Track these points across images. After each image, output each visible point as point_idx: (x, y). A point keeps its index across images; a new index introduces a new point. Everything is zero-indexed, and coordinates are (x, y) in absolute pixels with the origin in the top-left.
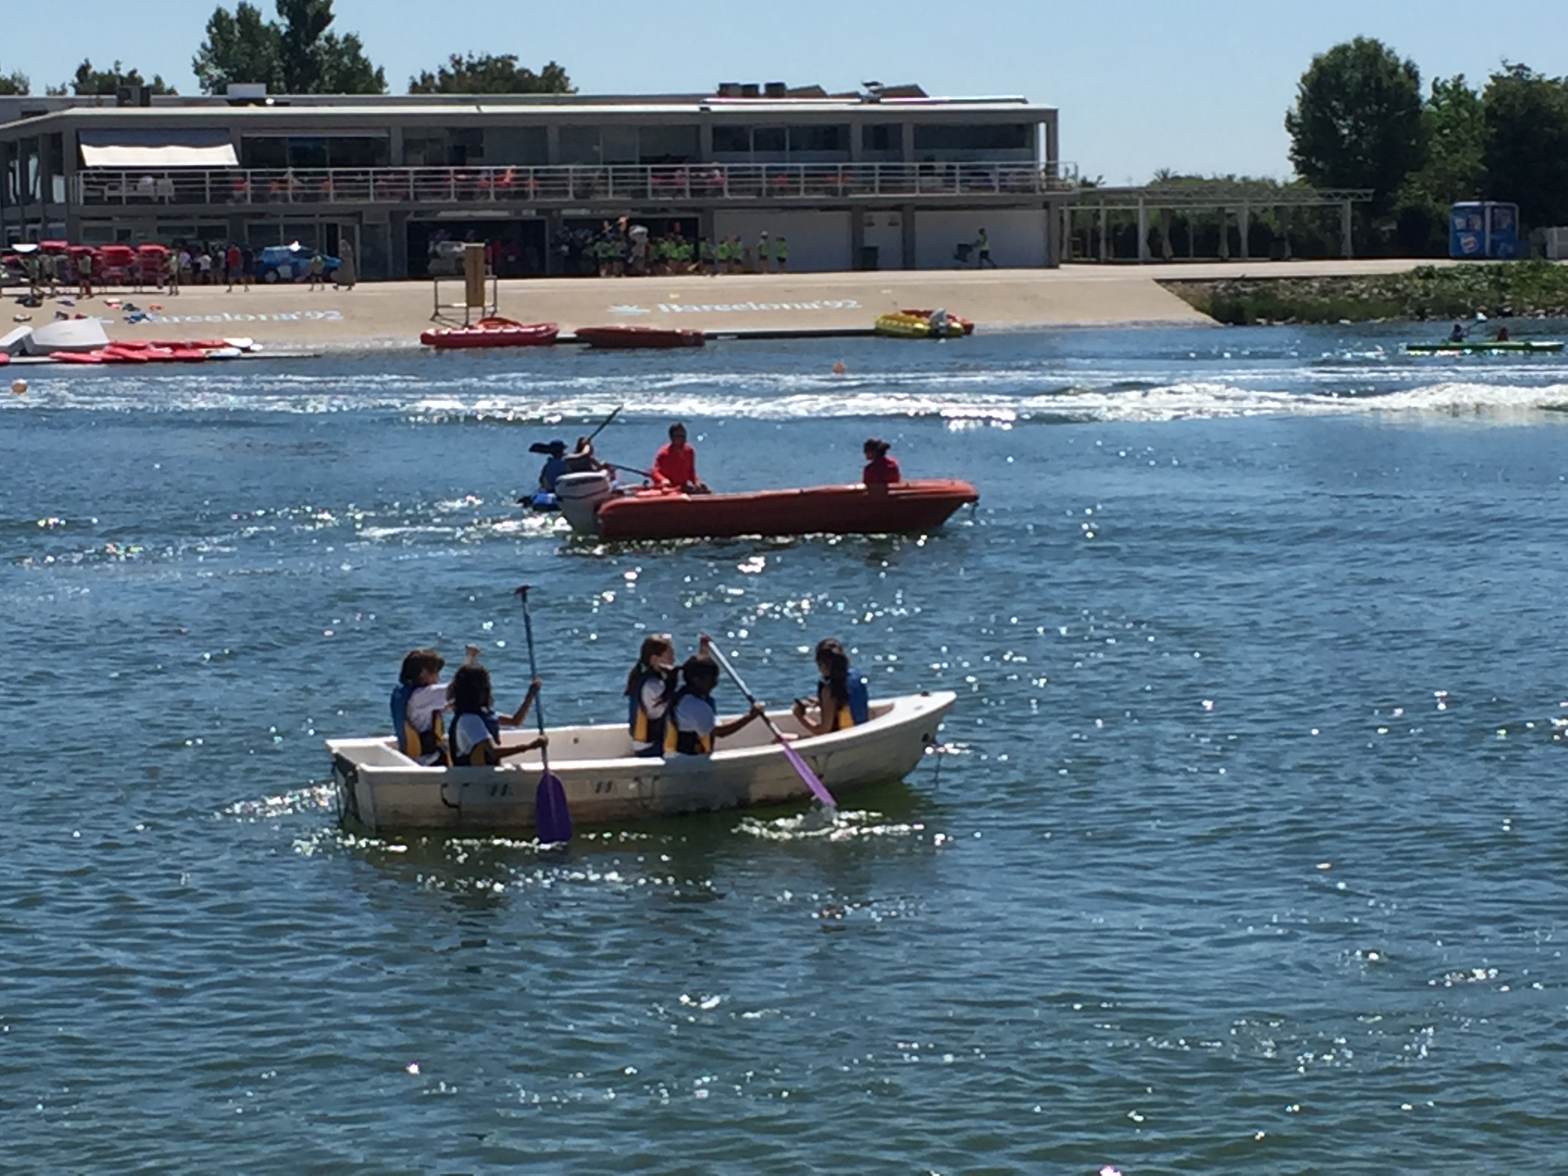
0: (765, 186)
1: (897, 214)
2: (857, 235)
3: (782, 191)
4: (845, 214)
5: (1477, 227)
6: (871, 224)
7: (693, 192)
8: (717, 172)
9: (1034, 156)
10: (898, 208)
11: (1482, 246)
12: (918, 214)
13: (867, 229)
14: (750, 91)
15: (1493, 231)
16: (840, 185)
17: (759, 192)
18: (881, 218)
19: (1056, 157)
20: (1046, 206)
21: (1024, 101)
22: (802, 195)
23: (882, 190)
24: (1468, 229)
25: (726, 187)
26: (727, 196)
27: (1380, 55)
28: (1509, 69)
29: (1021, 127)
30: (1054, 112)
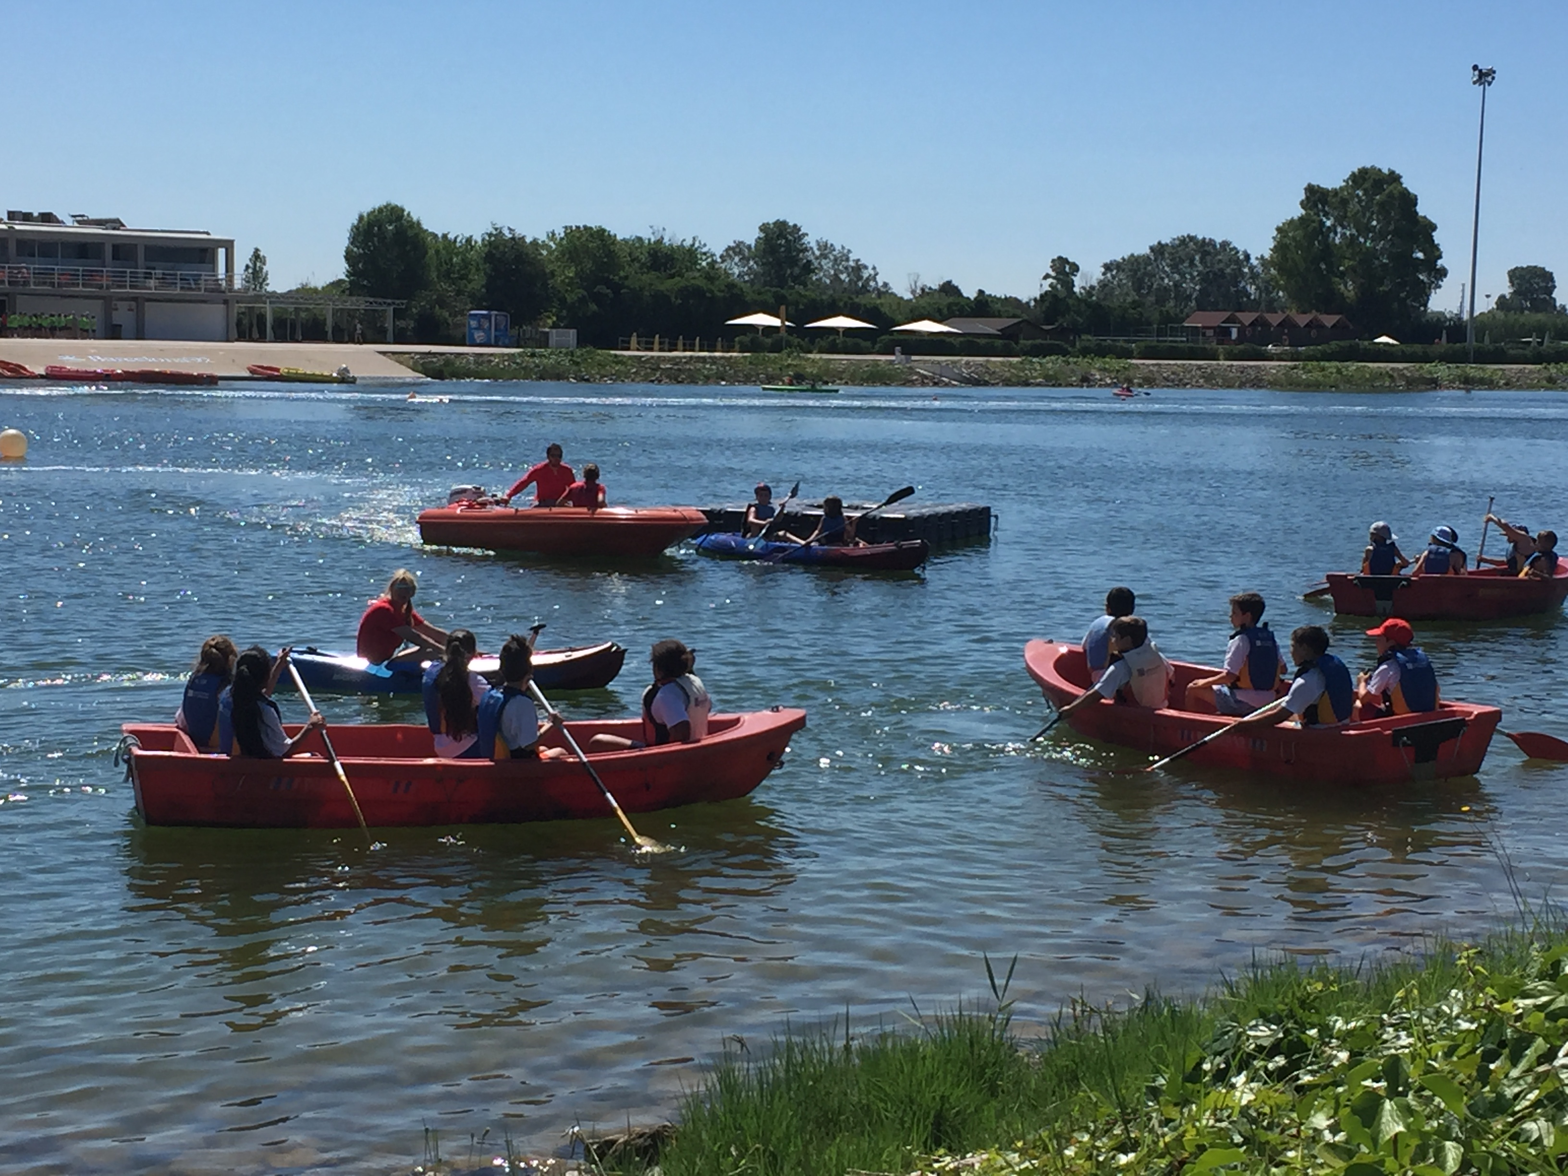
0: (56, 281)
1: (133, 304)
2: (108, 315)
3: (67, 285)
4: (101, 302)
5: (486, 325)
6: (116, 309)
7: (10, 283)
8: (24, 270)
9: (214, 268)
10: (135, 299)
11: (490, 339)
12: (147, 304)
13: (114, 313)
14: (27, 217)
15: (496, 330)
16: (105, 283)
17: (52, 284)
18: (123, 306)
19: (232, 270)
20: (226, 302)
21: (208, 233)
22: (81, 288)
23: (131, 287)
24: (479, 328)
25: (32, 280)
26: (32, 287)
27: (403, 216)
28: (496, 229)
29: (204, 251)
30: (231, 242)
